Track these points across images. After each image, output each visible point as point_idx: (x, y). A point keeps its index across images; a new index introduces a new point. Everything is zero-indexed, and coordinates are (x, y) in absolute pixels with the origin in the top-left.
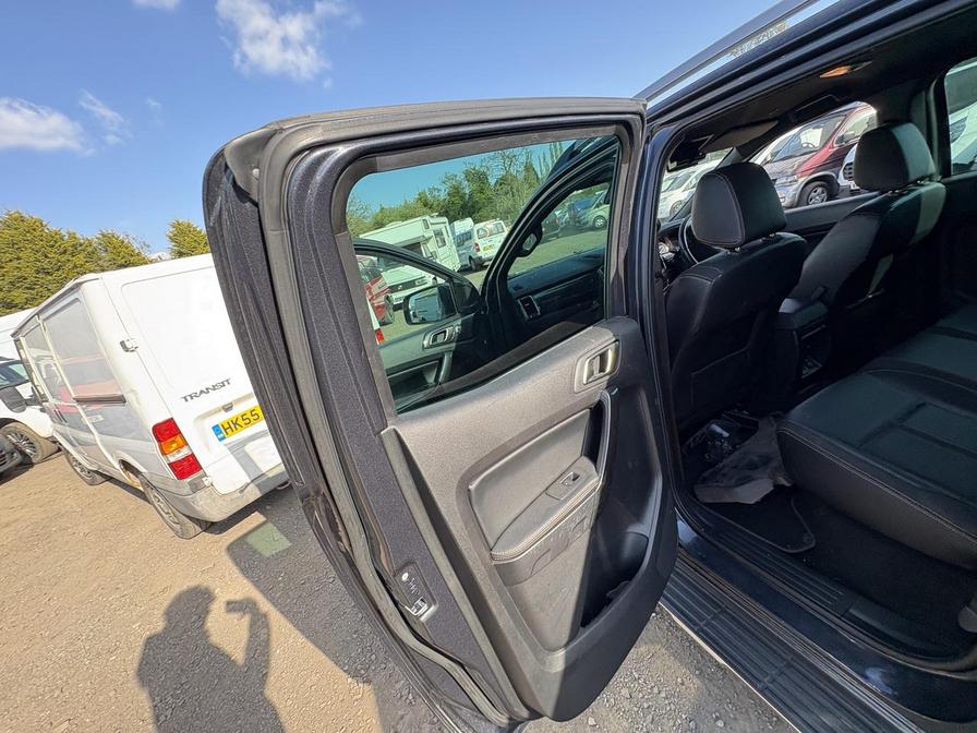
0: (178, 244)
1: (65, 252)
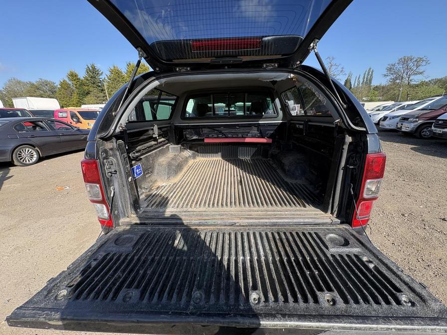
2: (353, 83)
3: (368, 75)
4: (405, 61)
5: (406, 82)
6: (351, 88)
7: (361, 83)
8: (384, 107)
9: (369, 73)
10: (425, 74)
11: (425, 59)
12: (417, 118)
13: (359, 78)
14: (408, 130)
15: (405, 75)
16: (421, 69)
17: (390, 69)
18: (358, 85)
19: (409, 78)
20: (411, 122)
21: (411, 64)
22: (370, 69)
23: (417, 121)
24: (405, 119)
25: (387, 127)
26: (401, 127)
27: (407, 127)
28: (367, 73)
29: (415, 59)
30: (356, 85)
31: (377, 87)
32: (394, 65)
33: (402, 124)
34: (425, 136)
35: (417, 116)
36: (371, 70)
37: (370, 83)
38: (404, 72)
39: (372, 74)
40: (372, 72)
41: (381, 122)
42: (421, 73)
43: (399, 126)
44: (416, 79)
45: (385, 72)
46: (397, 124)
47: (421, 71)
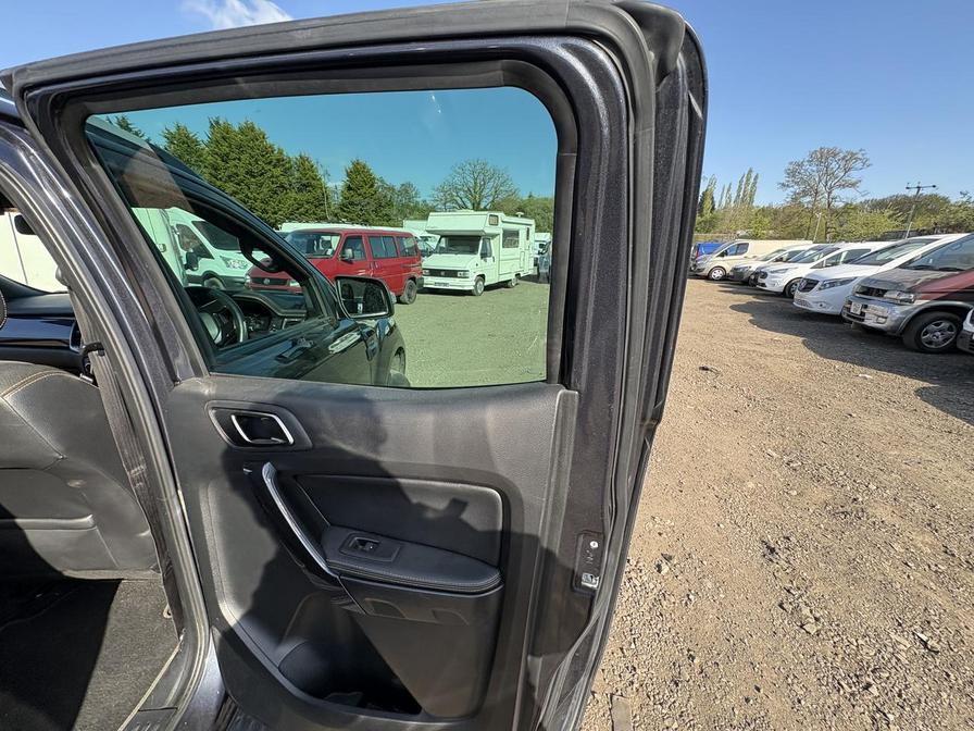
0: (351, 180)
1: (270, 163)
2: (717, 200)
3: (747, 184)
4: (823, 157)
5: (824, 201)
6: (713, 208)
7: (733, 199)
8: (792, 254)
9: (748, 180)
10: (862, 187)
11: (860, 156)
12: (910, 291)
13: (729, 190)
14: (884, 324)
15: (821, 187)
16: (854, 176)
17: (792, 173)
18: (728, 203)
19: (829, 193)
20: (894, 302)
21: (834, 165)
22: (750, 171)
23: (910, 302)
24: (871, 291)
25: (816, 308)
26: (863, 314)
27: (881, 315)
28: (745, 180)
29: (842, 155)
30: (724, 203)
31: (763, 209)
32: (800, 165)
33: (866, 307)
34: (930, 343)
35: (909, 286)
36: (753, 175)
37: (752, 200)
38: (820, 181)
39: (755, 183)
40: (756, 177)
41: (798, 294)
42: (853, 185)
43: (856, 309)
44: (843, 197)
45: (784, 180)
46: (850, 303)
47: (854, 180)
